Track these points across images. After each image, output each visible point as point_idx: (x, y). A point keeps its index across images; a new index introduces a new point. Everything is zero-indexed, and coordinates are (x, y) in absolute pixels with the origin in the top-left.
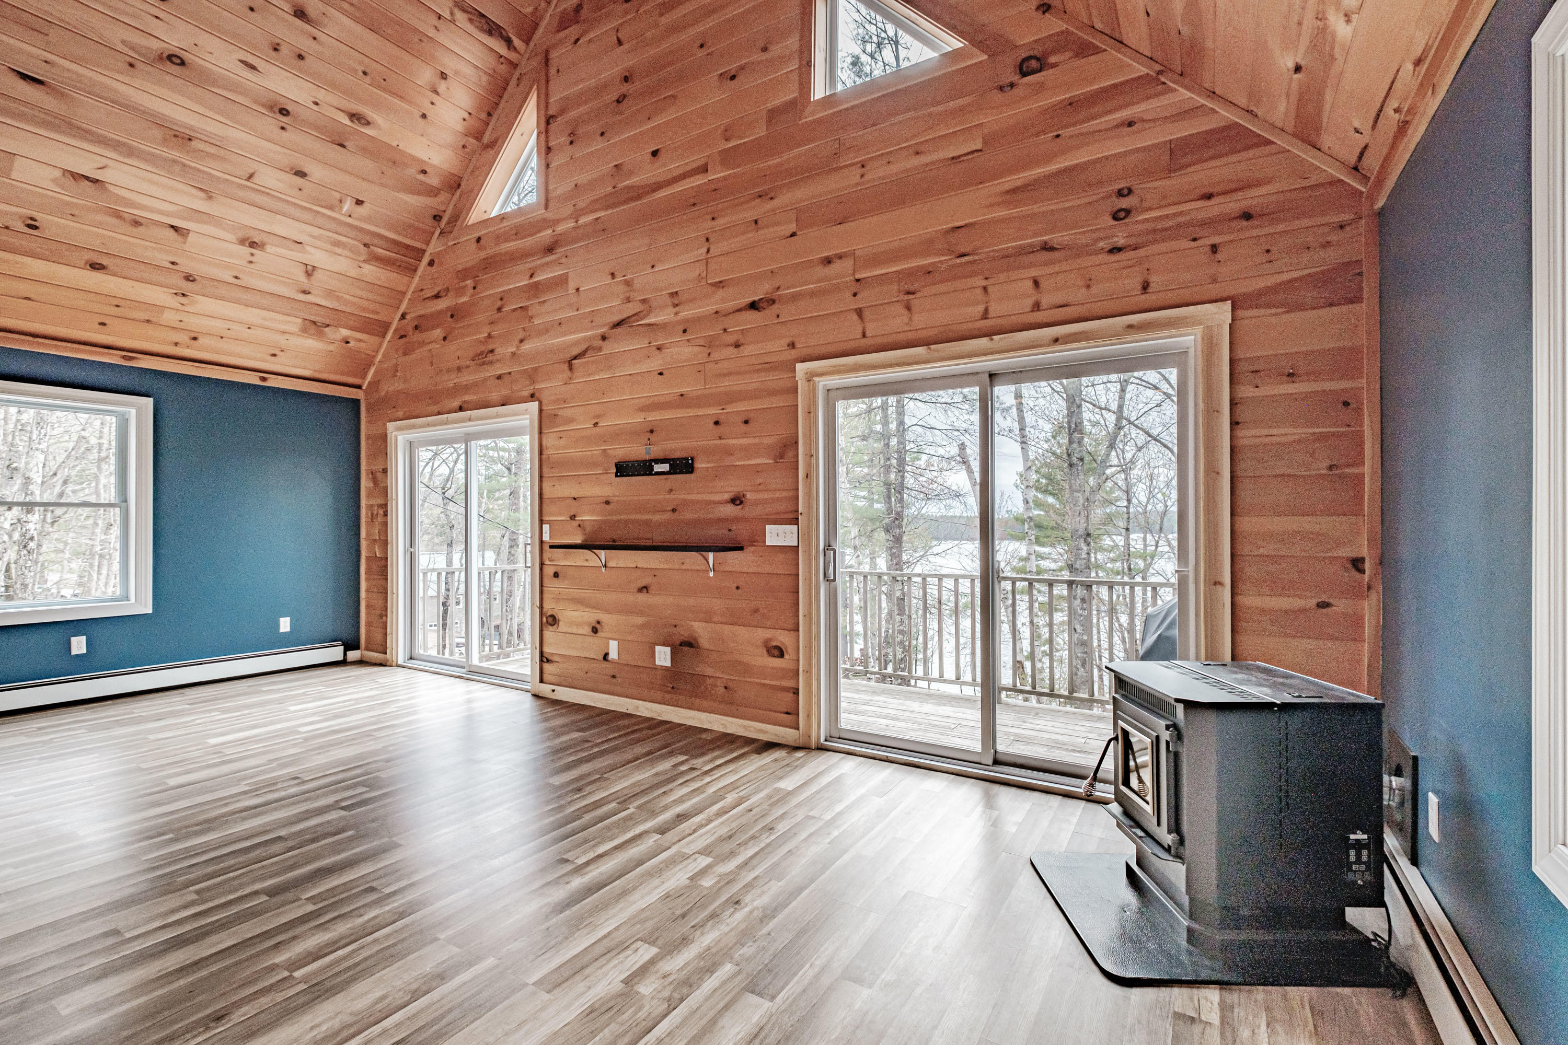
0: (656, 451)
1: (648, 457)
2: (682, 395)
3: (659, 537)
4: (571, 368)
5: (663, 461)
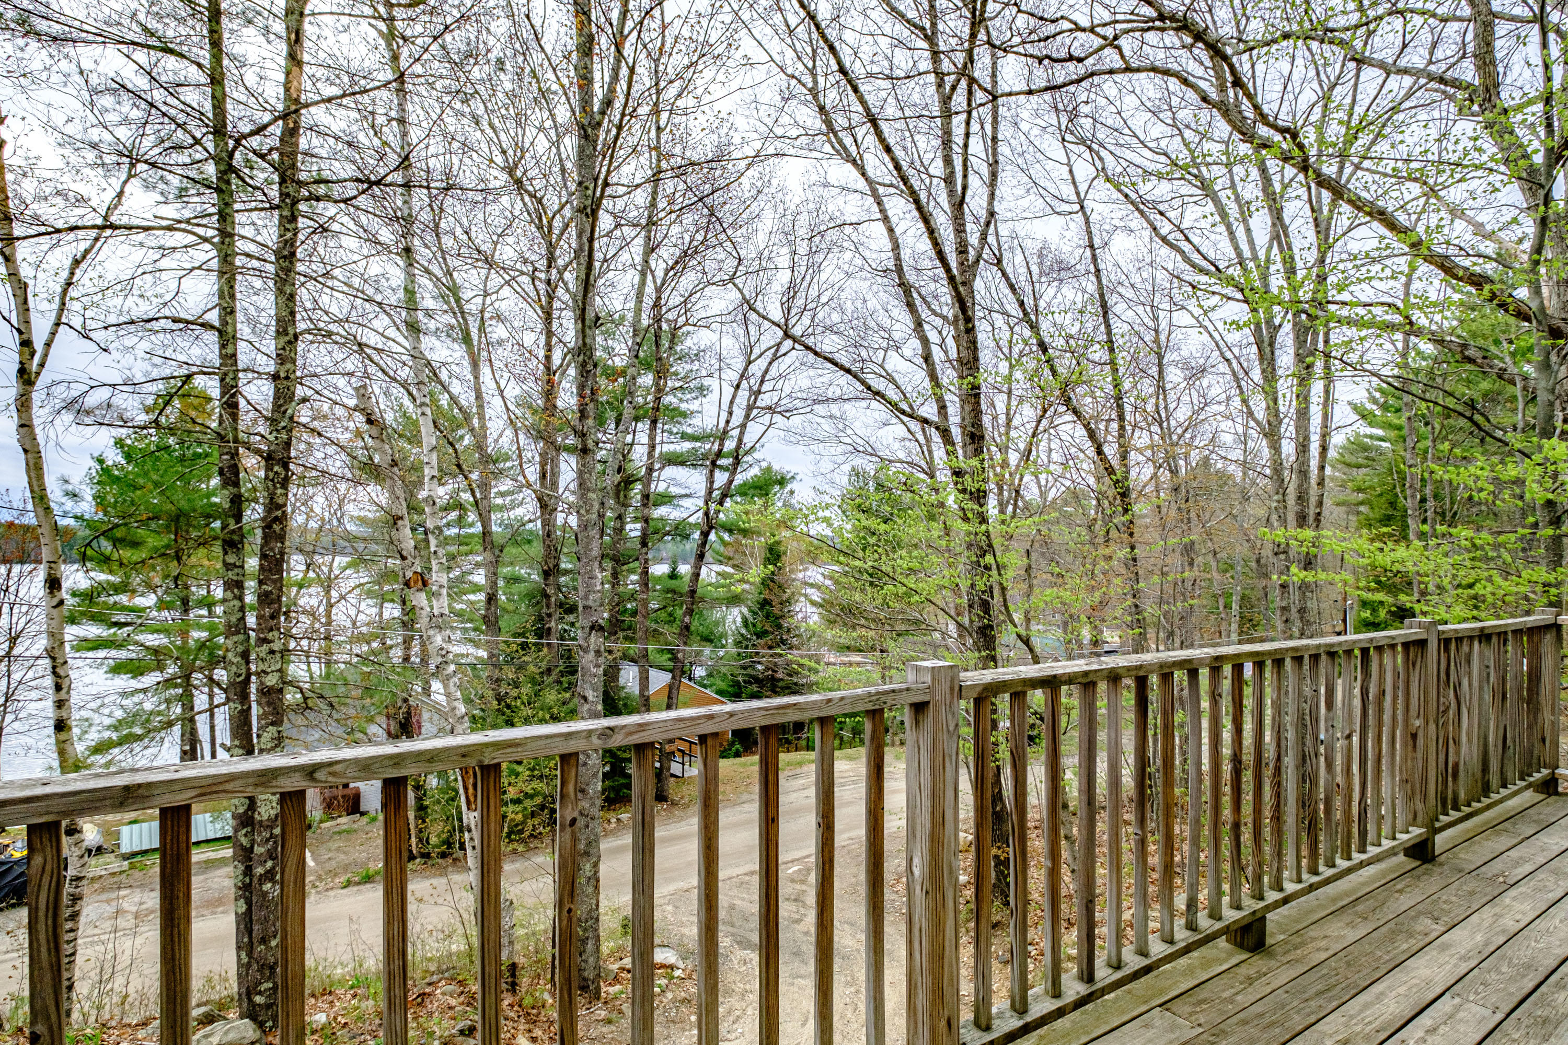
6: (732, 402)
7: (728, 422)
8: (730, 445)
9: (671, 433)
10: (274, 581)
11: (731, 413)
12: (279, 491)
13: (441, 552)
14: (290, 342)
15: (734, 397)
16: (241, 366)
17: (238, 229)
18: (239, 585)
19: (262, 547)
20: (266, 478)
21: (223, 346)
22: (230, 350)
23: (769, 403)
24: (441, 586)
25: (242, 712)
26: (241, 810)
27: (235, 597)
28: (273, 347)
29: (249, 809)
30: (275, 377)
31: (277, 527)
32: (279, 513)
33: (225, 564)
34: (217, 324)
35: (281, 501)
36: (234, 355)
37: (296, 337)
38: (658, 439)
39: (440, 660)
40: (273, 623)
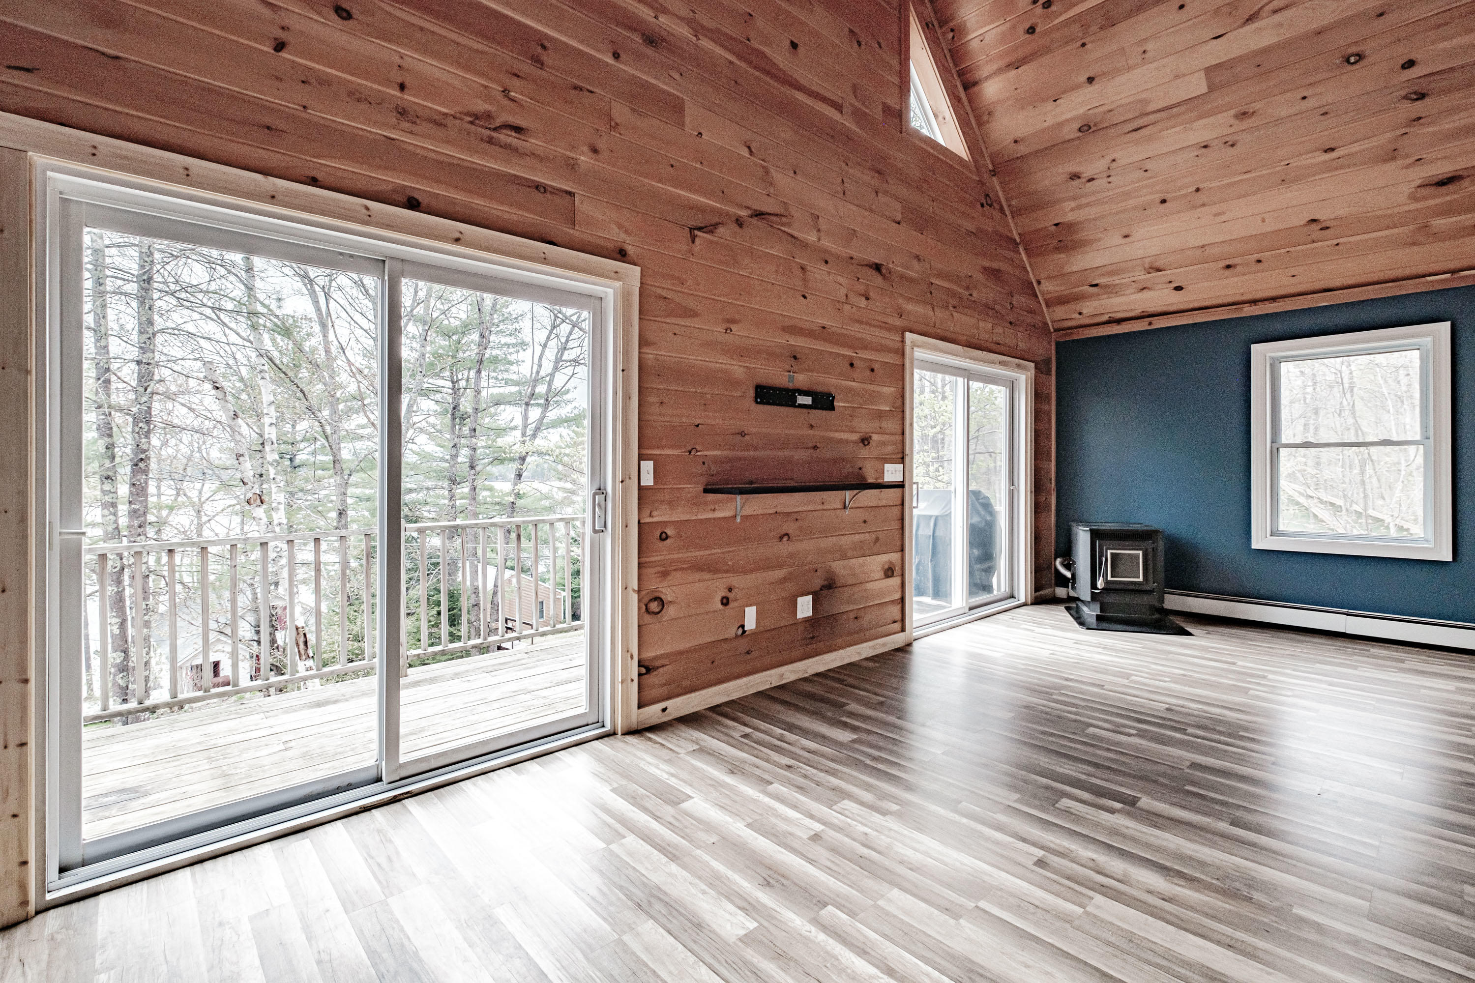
0: (801, 380)
1: (791, 386)
2: (824, 328)
3: (800, 476)
4: (693, 239)
5: (806, 393)
6: (540, 358)
7: (538, 372)
8: (541, 389)
9: (497, 379)
10: (141, 502)
11: (540, 366)
12: (143, 440)
13: (279, 478)
14: (149, 338)
15: (542, 353)
16: (111, 355)
17: (108, 260)
18: (114, 505)
19: (131, 479)
20: (133, 431)
21: (98, 340)
22: (103, 343)
23: (572, 357)
24: (279, 503)
25: (118, 593)
26: (118, 661)
27: (111, 514)
28: (136, 340)
29: (124, 660)
30: (139, 363)
31: (142, 465)
32: (143, 456)
33: (103, 491)
34: (92, 325)
35: (145, 447)
36: (106, 347)
37: (154, 334)
38: (484, 384)
39: (275, 555)
40: (140, 530)
